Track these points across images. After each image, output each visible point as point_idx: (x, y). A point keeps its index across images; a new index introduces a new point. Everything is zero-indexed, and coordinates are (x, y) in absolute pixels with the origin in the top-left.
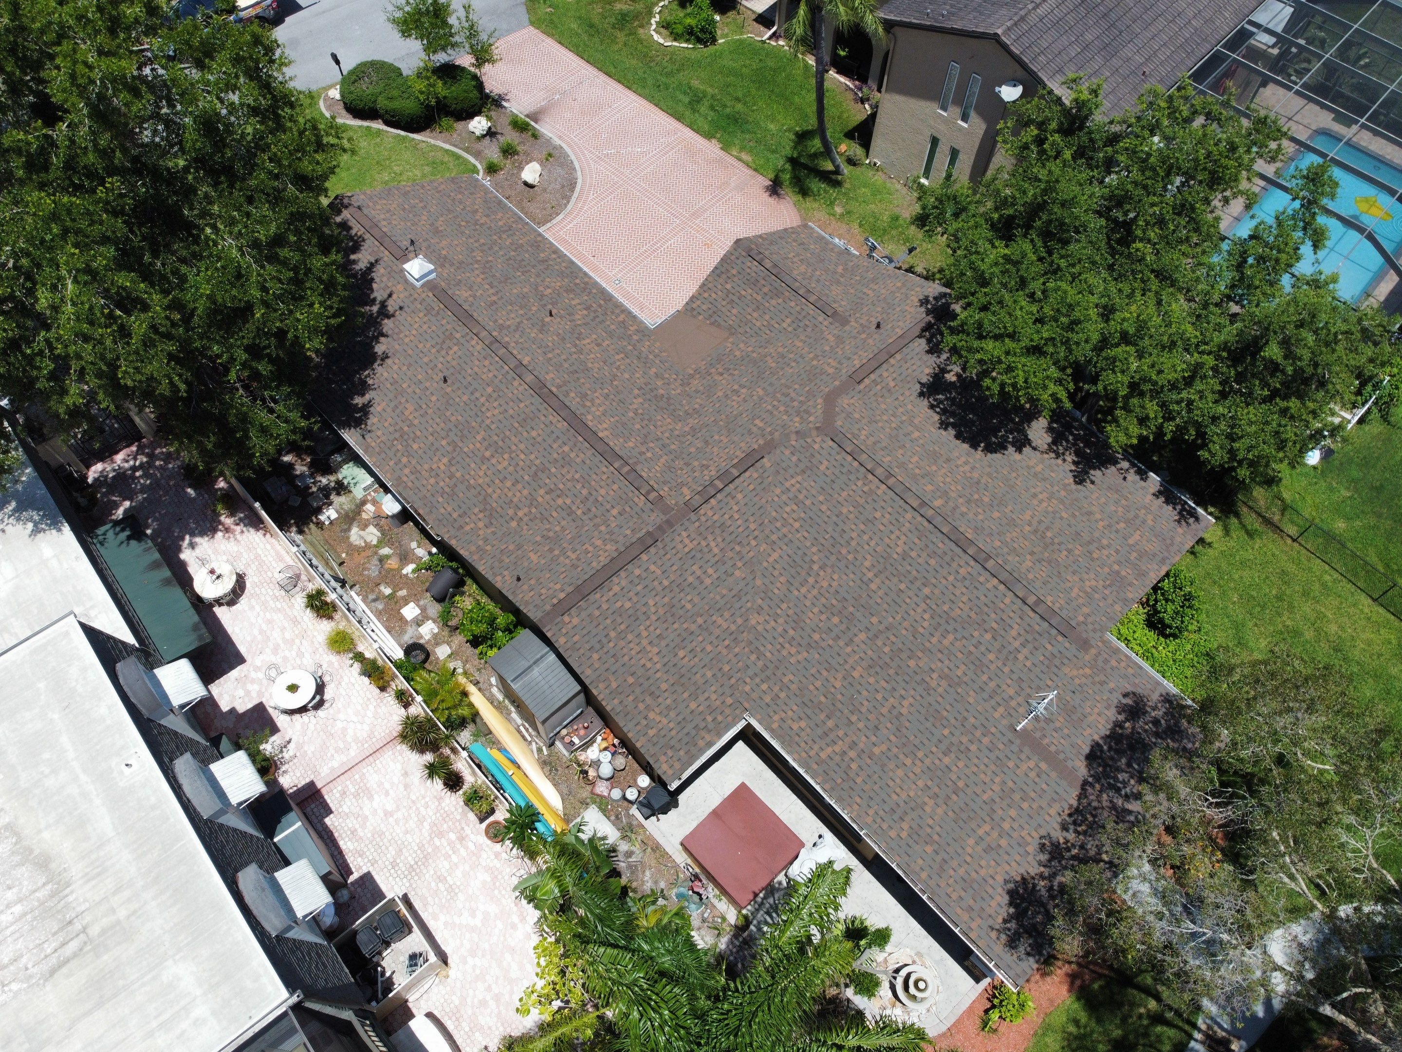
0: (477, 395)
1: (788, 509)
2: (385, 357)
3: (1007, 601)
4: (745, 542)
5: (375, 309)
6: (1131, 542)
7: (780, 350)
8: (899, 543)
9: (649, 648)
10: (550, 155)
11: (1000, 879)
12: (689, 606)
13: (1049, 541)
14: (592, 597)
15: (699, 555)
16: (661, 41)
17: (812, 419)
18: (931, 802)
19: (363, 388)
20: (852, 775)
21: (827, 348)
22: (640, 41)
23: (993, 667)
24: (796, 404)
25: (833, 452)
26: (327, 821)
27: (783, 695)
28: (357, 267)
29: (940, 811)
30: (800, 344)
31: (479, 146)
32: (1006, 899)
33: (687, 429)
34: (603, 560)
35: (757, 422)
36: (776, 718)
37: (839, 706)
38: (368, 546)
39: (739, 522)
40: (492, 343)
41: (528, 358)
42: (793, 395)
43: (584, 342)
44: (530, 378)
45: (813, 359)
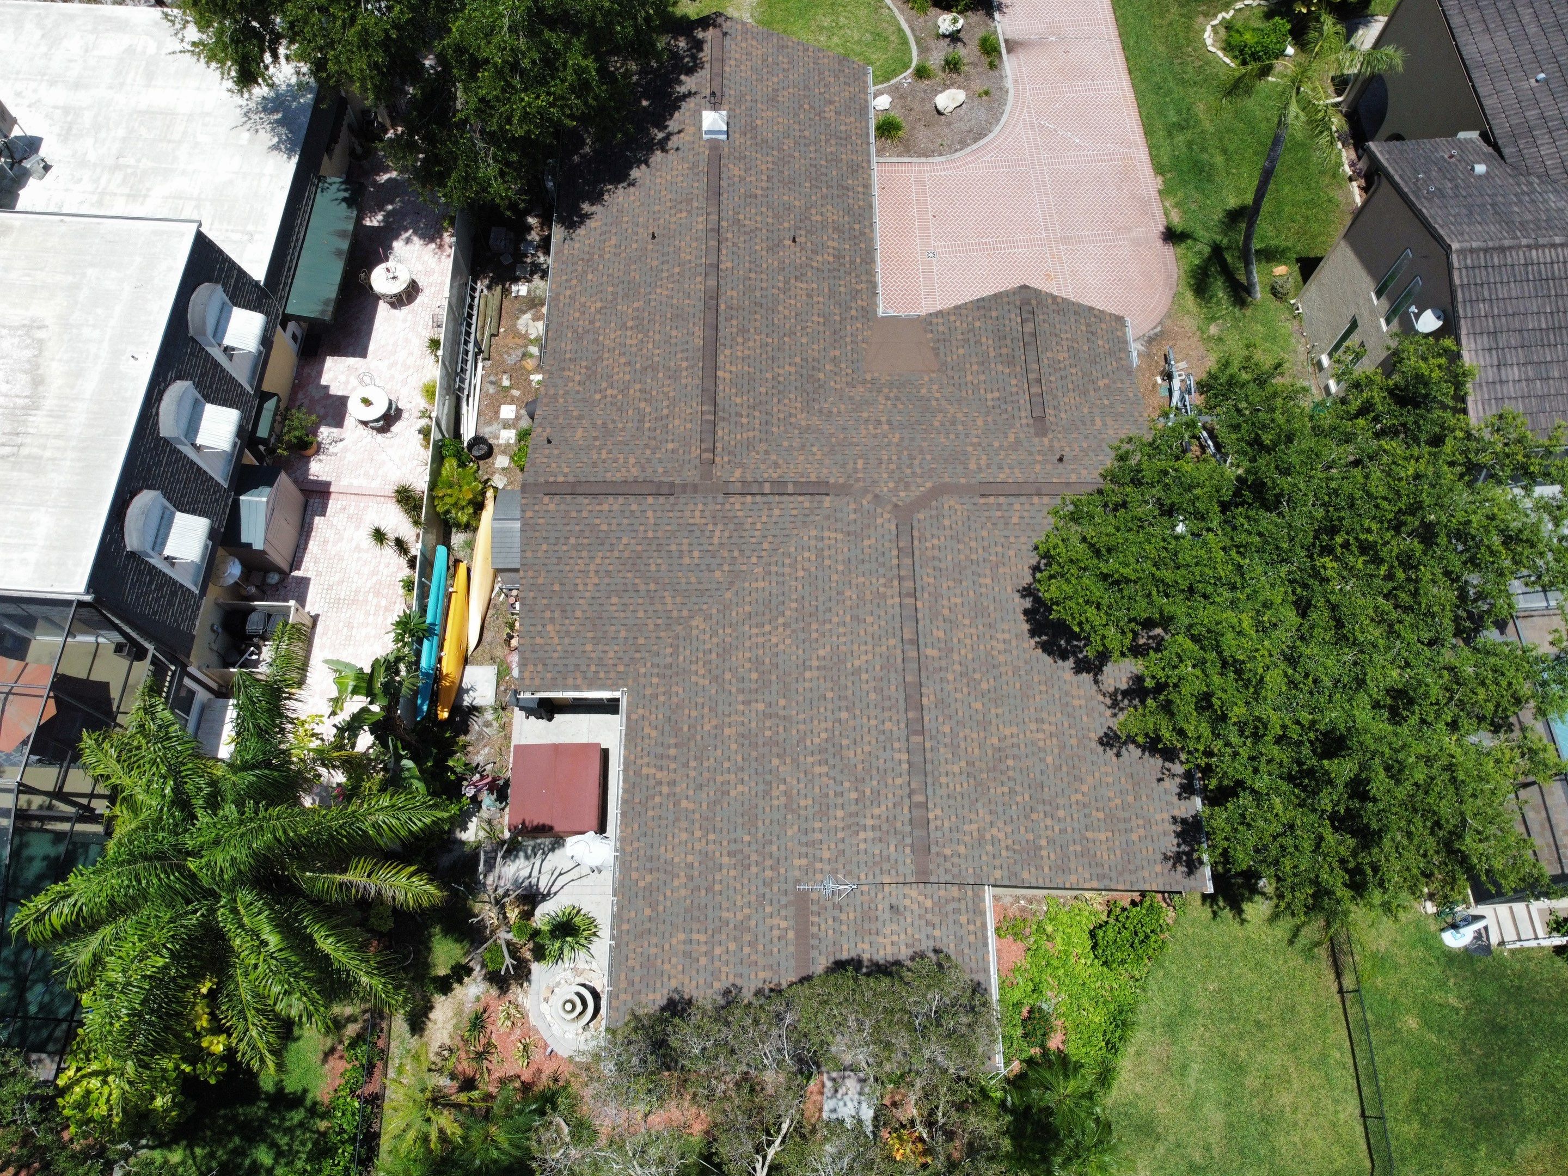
0: (665, 267)
1: (806, 555)
2: (632, 184)
3: (899, 781)
4: (747, 553)
5: (660, 135)
6: (1089, 835)
8: (863, 658)
9: (592, 574)
10: (987, 93)
11: (674, 984)
12: (653, 568)
13: (1003, 767)
14: (580, 499)
15: (698, 533)
16: (1209, 42)
17: (902, 494)
18: (683, 880)
19: (596, 198)
20: (650, 804)
21: (996, 444)
22: (1188, 29)
23: (833, 822)
24: (908, 471)
25: (887, 537)
26: (317, 519)
27: (662, 698)
28: (678, 88)
29: (683, 892)
30: (980, 422)
31: (932, 43)
32: (664, 1002)
34: (618, 477)
35: (860, 461)
36: (641, 711)
37: (692, 744)
38: (526, 336)
39: (757, 533)
40: (712, 230)
41: (729, 265)
42: (916, 462)
43: (799, 284)
44: (712, 282)
45: (973, 444)
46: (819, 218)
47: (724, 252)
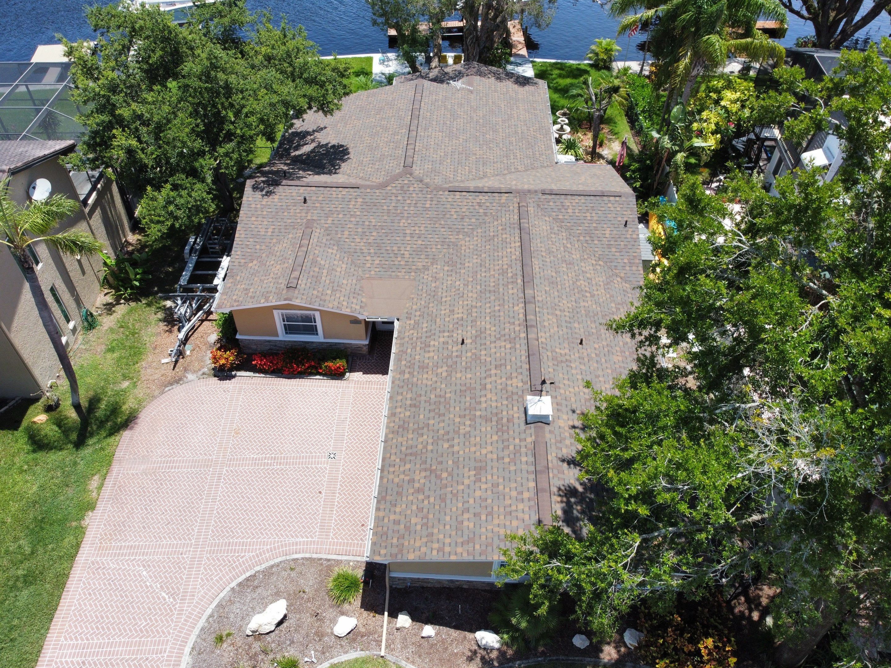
7: (358, 240)
17: (406, 182)
21: (341, 216)
24: (399, 198)
25: (418, 164)
30: (346, 233)
33: (461, 236)
35: (428, 206)
40: (532, 326)
41: (516, 308)
42: (393, 204)
43: (460, 316)
44: (529, 292)
45: (354, 216)
46: (440, 371)
47: (521, 316)
